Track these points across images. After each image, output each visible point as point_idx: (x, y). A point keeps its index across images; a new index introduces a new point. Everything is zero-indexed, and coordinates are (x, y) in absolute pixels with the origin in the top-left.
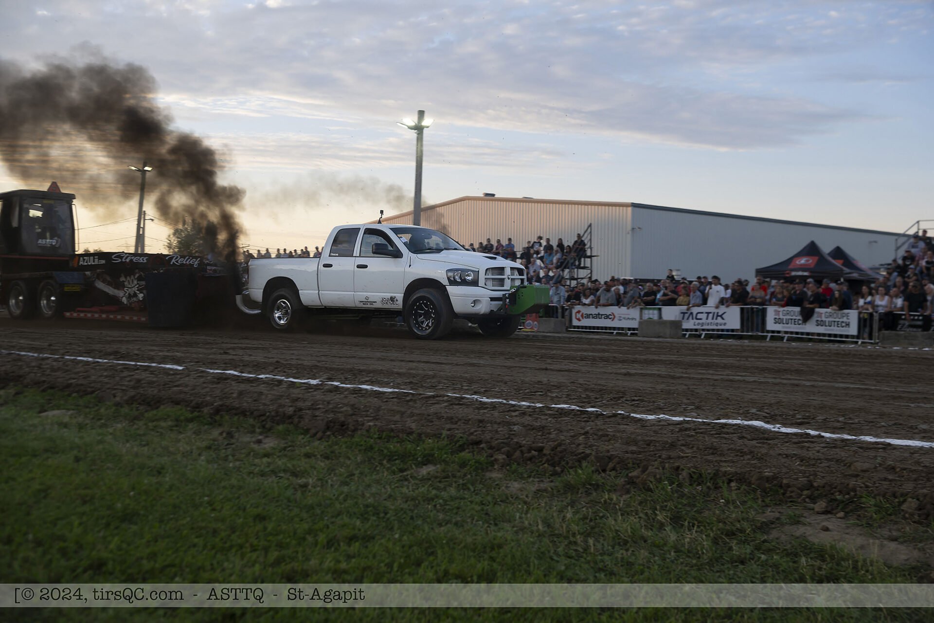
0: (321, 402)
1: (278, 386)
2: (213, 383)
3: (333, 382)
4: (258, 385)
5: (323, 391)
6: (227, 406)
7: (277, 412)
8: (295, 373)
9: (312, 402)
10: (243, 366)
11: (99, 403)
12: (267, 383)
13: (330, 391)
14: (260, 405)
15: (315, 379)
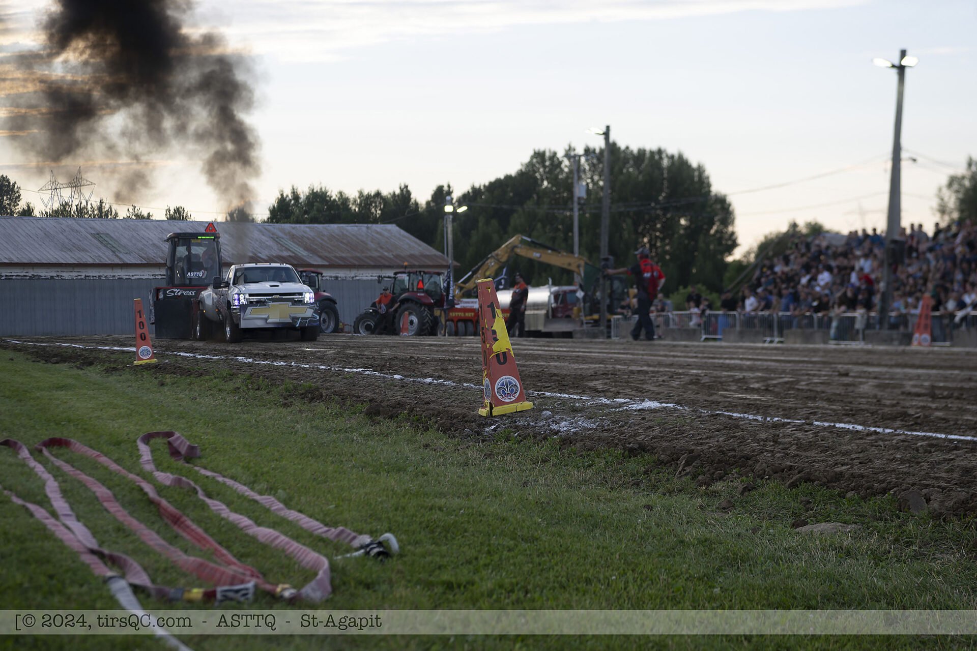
11: (900, 511)
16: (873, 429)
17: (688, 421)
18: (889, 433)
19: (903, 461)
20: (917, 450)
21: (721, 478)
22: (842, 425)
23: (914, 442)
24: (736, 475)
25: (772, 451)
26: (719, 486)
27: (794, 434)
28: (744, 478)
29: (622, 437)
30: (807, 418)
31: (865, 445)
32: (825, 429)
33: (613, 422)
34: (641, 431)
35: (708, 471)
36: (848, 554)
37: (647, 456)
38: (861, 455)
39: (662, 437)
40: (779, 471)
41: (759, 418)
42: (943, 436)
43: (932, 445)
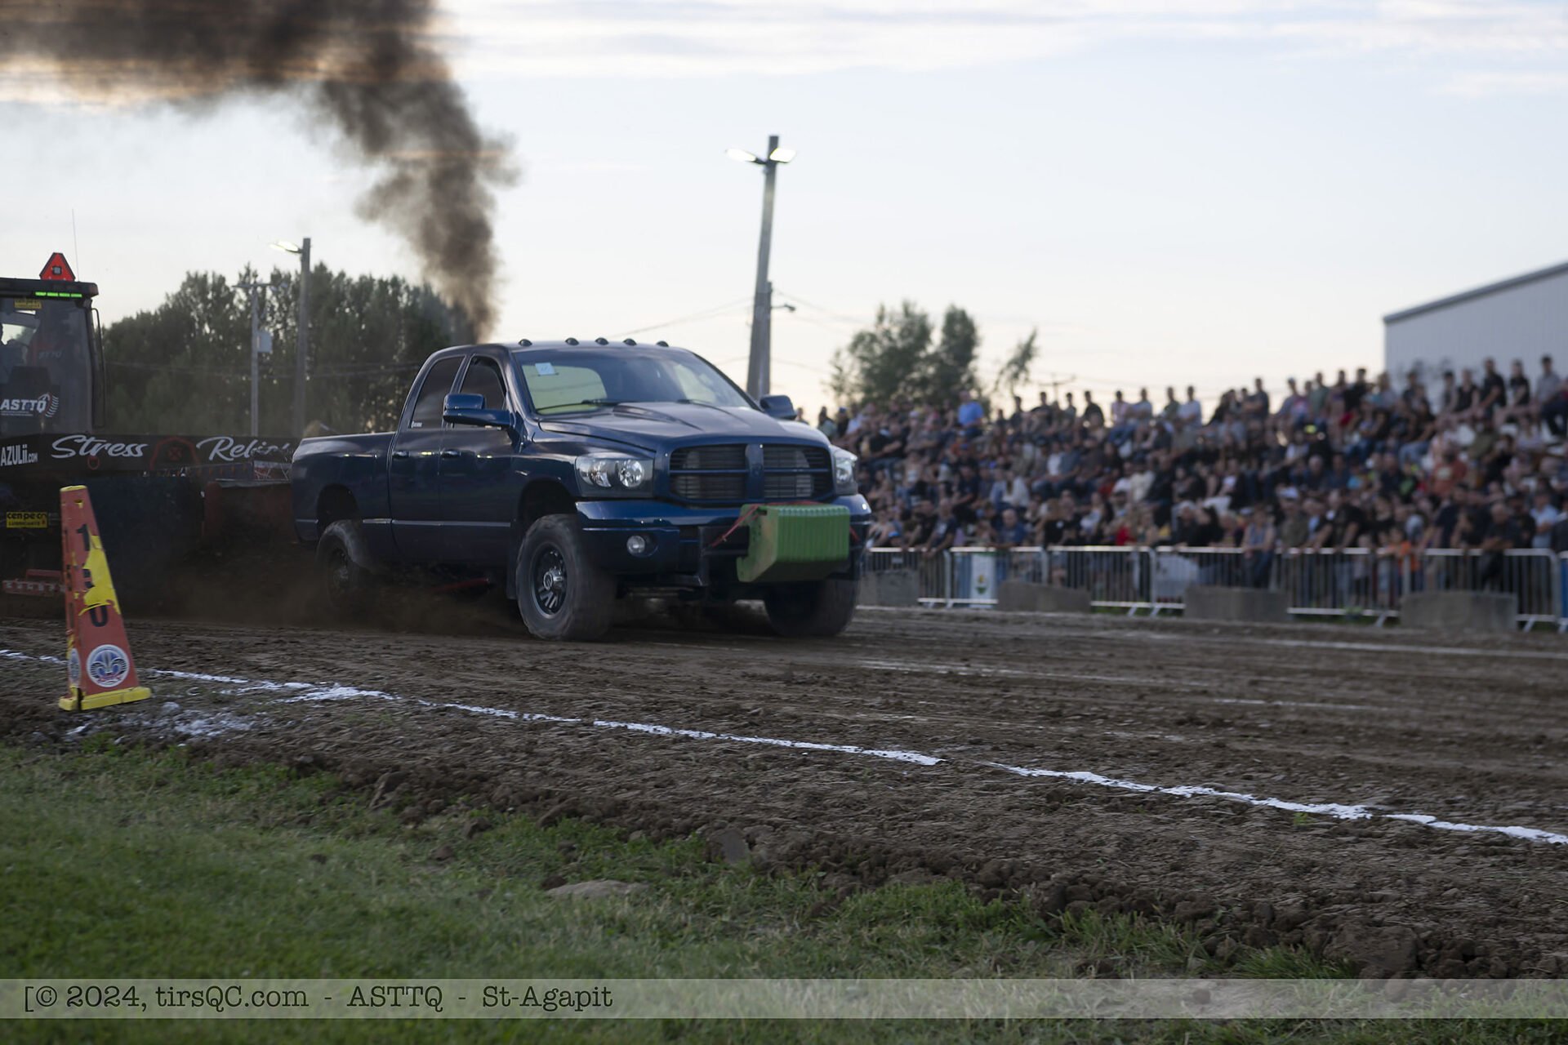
0: (1385, 879)
1: (1238, 822)
2: (1038, 809)
3: (1409, 811)
4: (1175, 819)
5: (1384, 841)
6: (1093, 885)
7: (1250, 907)
8: (1281, 782)
9: (1357, 878)
10: (1117, 756)
11: (709, 861)
12: (1203, 814)
13: (1410, 844)
14: (1193, 881)
15: (1350, 803)
16: (684, 732)
17: (399, 719)
18: (707, 739)
19: (720, 783)
20: (746, 766)
21: (438, 811)
22: (638, 726)
23: (743, 752)
24: (462, 807)
25: (522, 768)
26: (435, 823)
27: (561, 740)
28: (475, 811)
29: (289, 745)
30: (587, 715)
31: (667, 758)
32: (610, 731)
33: (279, 721)
34: (320, 735)
35: (421, 799)
36: (623, 929)
37: (326, 776)
38: (659, 774)
39: (354, 745)
40: (531, 800)
41: (512, 715)
42: (788, 743)
43: (768, 758)
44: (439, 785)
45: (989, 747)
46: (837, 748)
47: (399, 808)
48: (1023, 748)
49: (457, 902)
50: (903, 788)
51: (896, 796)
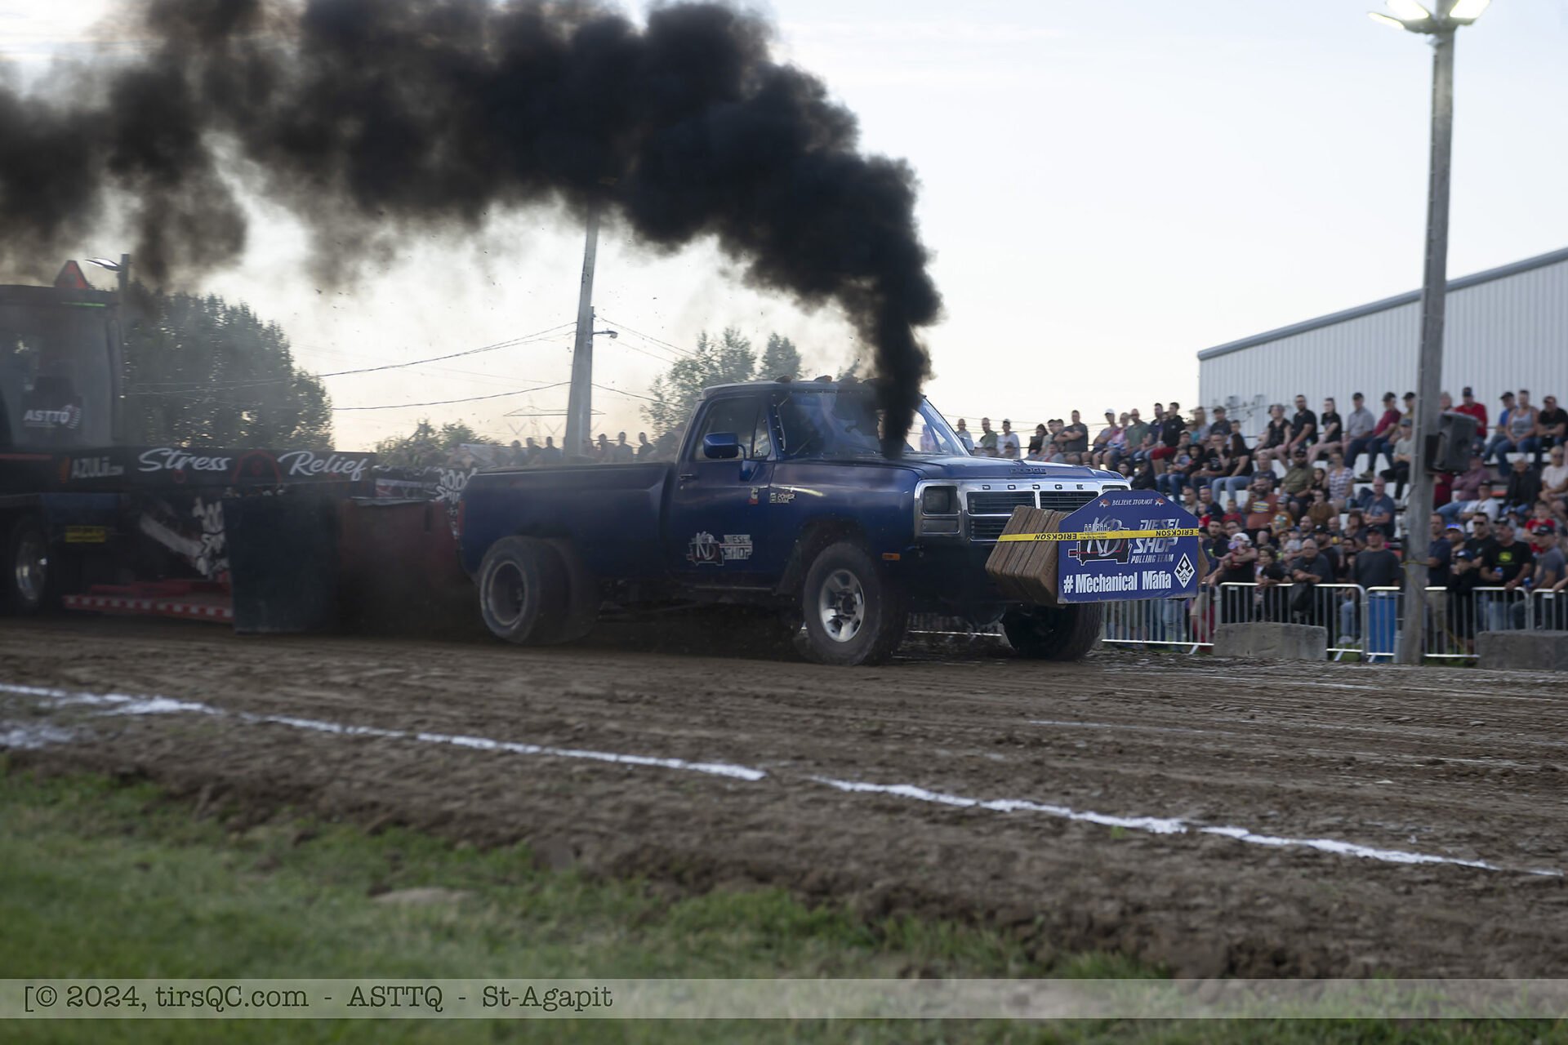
0: (1201, 888)
1: (1057, 835)
2: (859, 819)
3: (1223, 825)
4: (996, 832)
5: (1199, 853)
6: (915, 892)
7: (1068, 915)
8: (1100, 798)
9: (1172, 888)
10: (939, 772)
11: (536, 870)
12: (1022, 826)
13: (1224, 856)
14: (1013, 890)
15: (1165, 817)
16: (508, 746)
17: (222, 731)
18: (532, 753)
19: (547, 794)
20: (571, 779)
21: (263, 821)
22: (462, 740)
23: (568, 766)
24: (287, 816)
26: (260, 833)
27: (386, 753)
28: (300, 821)
29: (111, 756)
30: (411, 729)
31: (494, 770)
32: (434, 745)
33: (99, 733)
34: (143, 746)
35: (246, 808)
36: (451, 933)
37: (149, 787)
38: (485, 785)
39: (177, 756)
40: (357, 810)
42: (611, 757)
43: (593, 772)
44: (264, 795)
45: (810, 763)
46: (661, 762)
47: (223, 818)
48: (846, 764)
49: (284, 909)
50: (728, 800)
51: (721, 807)
